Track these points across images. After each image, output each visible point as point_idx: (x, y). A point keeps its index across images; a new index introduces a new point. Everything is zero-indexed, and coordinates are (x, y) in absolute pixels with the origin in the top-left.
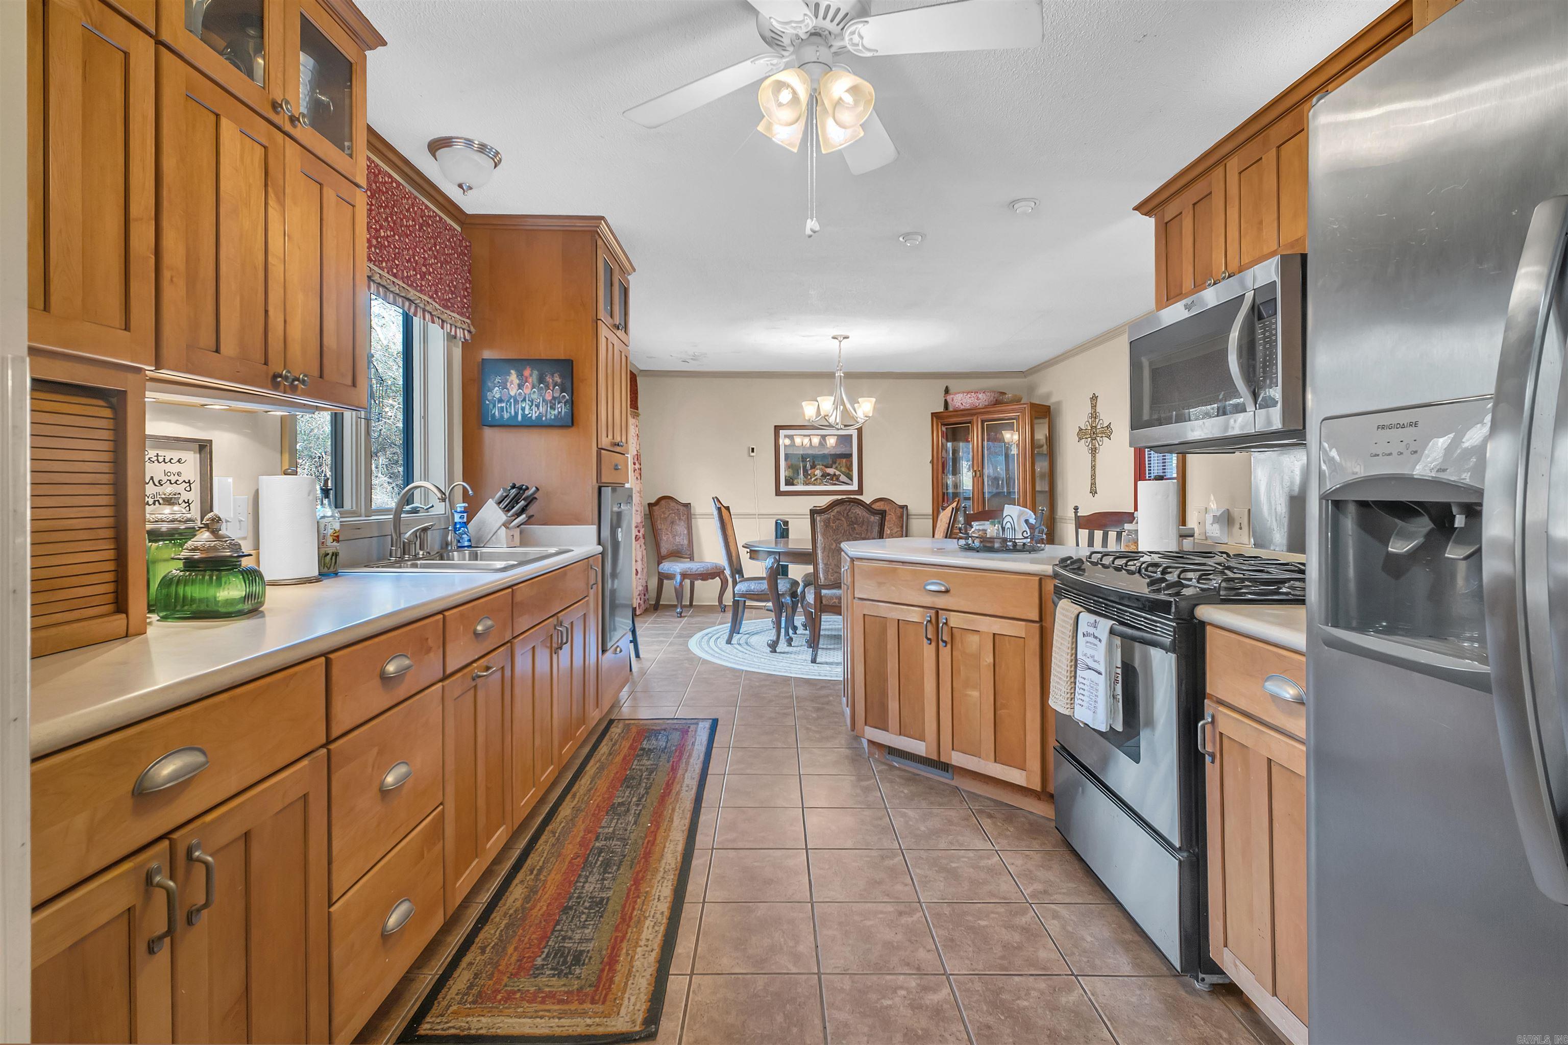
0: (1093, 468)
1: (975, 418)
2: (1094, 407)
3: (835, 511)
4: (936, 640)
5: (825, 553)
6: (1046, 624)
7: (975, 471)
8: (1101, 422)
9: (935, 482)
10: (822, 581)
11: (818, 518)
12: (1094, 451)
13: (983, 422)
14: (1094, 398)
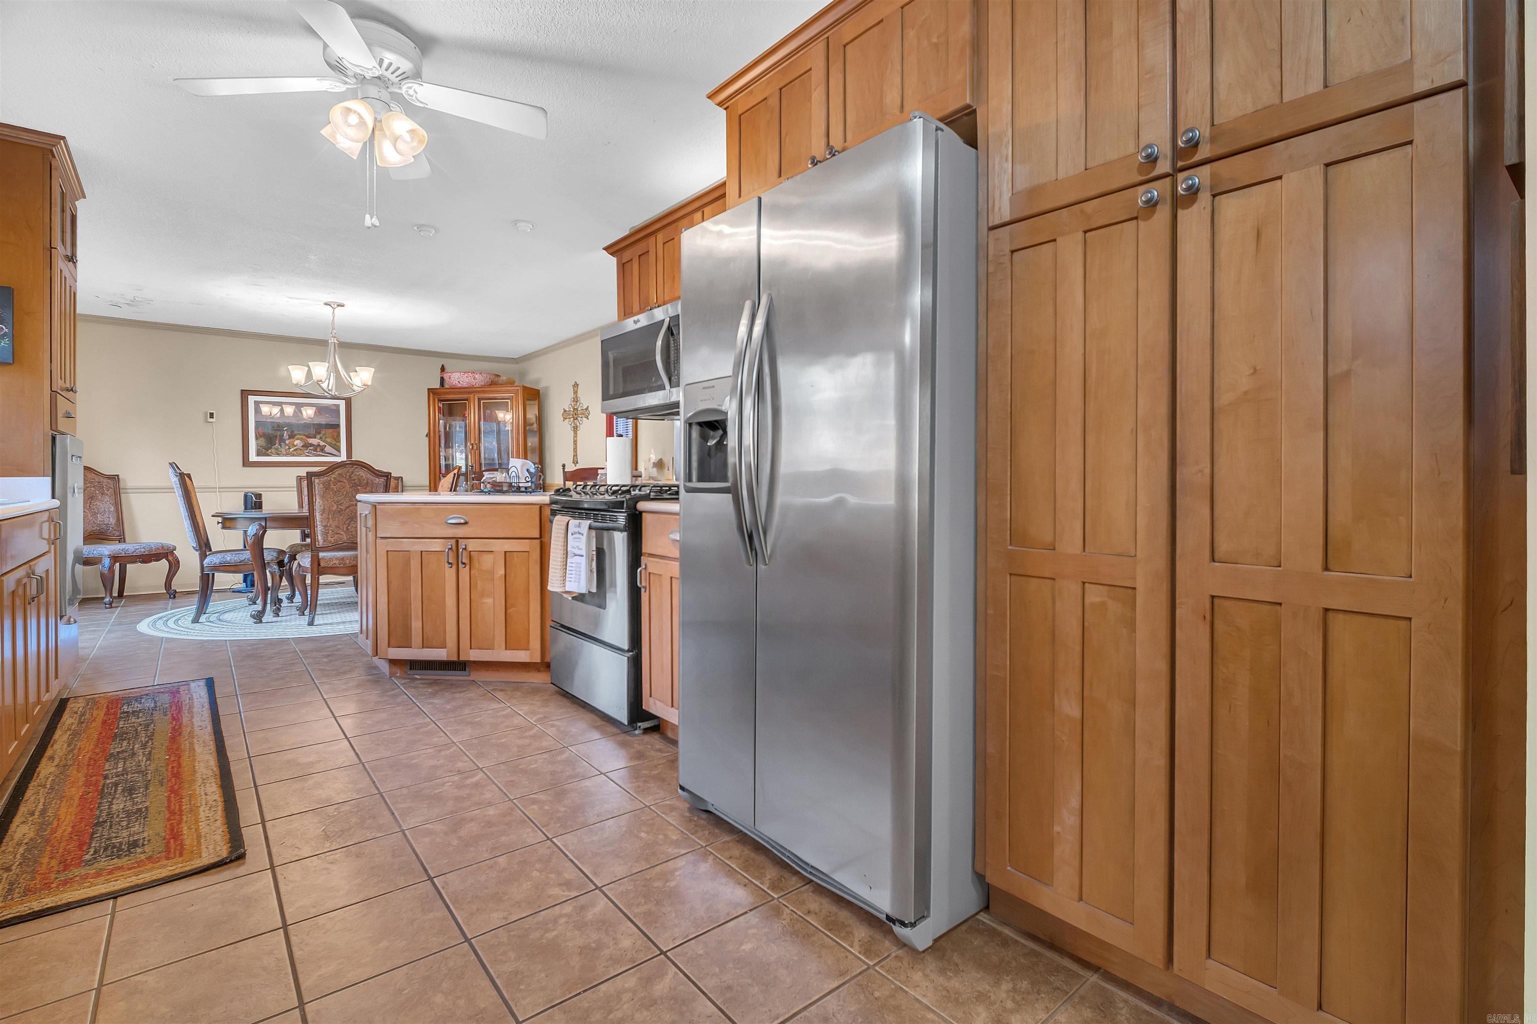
0: (575, 442)
1: (472, 396)
2: (576, 392)
3: (337, 473)
4: (457, 563)
5: (324, 515)
6: (545, 537)
7: (472, 445)
8: (581, 405)
9: (432, 454)
10: (321, 543)
11: (317, 481)
12: (575, 429)
13: (479, 400)
14: (575, 386)
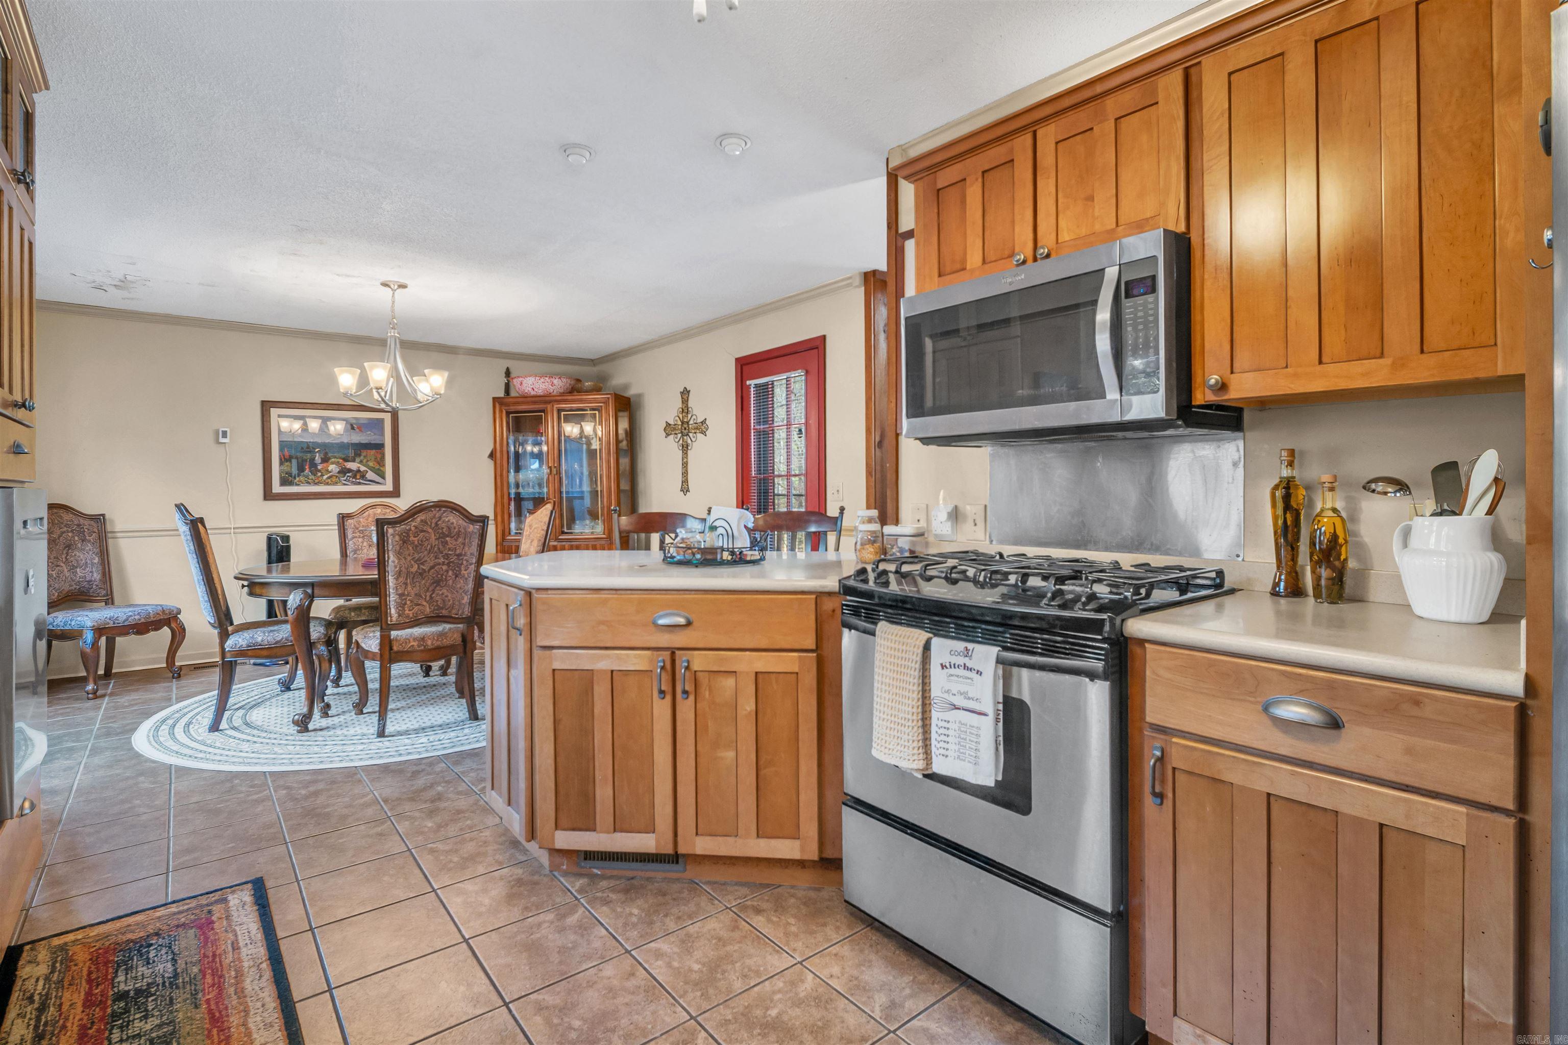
0: (685, 465)
1: (549, 407)
2: (685, 401)
3: (419, 519)
4: (672, 693)
5: (401, 579)
6: (827, 651)
7: (550, 468)
8: (694, 417)
9: (499, 480)
10: (394, 619)
11: (391, 531)
12: (685, 448)
13: (559, 411)
14: (685, 393)
